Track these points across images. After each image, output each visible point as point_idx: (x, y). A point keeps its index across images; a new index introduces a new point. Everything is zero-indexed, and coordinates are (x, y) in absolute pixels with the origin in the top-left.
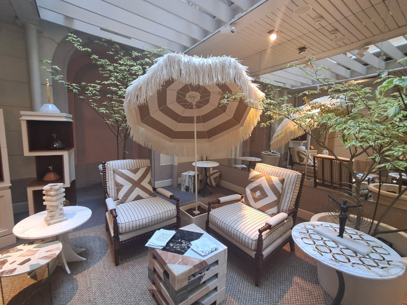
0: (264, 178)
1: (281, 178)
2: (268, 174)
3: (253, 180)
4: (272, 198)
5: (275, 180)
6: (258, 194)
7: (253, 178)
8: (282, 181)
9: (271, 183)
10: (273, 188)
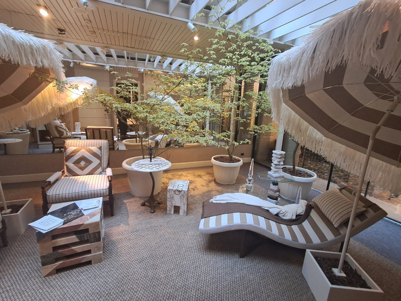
0: (83, 150)
1: (98, 146)
2: (85, 146)
3: (73, 154)
4: (96, 162)
5: (94, 149)
6: (83, 163)
7: (71, 153)
8: (100, 148)
9: (92, 152)
10: (95, 155)
